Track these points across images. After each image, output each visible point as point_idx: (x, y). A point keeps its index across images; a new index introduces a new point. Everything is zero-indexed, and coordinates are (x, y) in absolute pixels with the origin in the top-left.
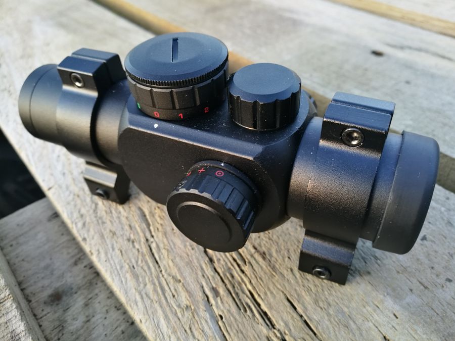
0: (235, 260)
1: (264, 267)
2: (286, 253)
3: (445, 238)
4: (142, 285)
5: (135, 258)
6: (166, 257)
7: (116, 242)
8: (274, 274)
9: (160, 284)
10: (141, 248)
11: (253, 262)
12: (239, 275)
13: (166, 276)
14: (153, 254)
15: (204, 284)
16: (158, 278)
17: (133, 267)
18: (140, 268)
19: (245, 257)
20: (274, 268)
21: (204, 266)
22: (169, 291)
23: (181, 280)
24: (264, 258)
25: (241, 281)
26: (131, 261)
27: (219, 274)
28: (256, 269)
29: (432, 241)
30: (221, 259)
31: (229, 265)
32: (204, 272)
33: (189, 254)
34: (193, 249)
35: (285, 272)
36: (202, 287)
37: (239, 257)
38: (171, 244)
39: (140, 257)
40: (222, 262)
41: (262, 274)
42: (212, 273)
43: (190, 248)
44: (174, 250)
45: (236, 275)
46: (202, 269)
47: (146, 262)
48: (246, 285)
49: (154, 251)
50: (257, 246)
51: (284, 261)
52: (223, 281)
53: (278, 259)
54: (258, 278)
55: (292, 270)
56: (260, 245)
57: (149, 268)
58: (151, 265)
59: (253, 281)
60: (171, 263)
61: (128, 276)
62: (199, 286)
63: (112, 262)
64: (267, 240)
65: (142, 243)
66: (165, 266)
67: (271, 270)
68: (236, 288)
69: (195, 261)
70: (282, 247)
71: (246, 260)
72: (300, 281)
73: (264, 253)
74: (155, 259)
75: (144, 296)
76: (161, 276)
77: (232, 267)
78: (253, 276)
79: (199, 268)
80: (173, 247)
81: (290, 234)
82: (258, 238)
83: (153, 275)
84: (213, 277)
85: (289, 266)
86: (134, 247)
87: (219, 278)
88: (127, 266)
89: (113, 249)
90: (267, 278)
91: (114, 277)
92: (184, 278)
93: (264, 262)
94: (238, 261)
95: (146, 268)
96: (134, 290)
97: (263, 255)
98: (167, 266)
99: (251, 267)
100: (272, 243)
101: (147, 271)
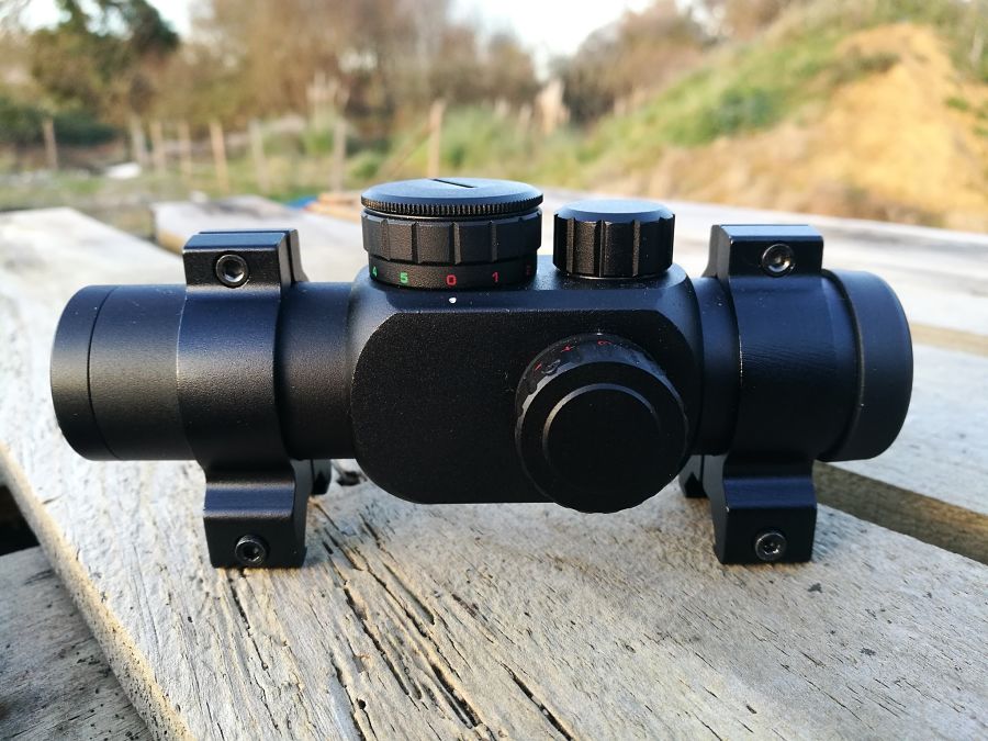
0: (408, 615)
1: (472, 627)
2: (520, 607)
3: (860, 588)
4: (199, 649)
5: (196, 607)
6: (264, 606)
7: (164, 581)
8: (491, 638)
9: (239, 646)
10: (215, 590)
11: (449, 619)
12: (414, 639)
13: (255, 635)
14: (238, 603)
15: (336, 650)
16: (238, 637)
17: (190, 619)
18: (202, 622)
19: (432, 612)
20: (491, 630)
21: (342, 622)
22: (256, 657)
23: (288, 643)
24: (473, 614)
25: (416, 648)
26: (186, 609)
27: (371, 636)
28: (454, 631)
29: (832, 592)
30: (381, 612)
31: (397, 622)
32: (341, 632)
33: (314, 602)
34: (323, 596)
35: (514, 635)
36: (332, 655)
37: (421, 612)
38: (280, 586)
39: (209, 604)
40: (382, 617)
41: (466, 637)
42: (357, 634)
43: (318, 595)
44: (284, 596)
45: (408, 638)
46: (337, 626)
47: (220, 613)
48: (427, 656)
49: (240, 596)
50: (460, 594)
51: (515, 618)
52: (378, 647)
53: (503, 615)
54: (455, 644)
55: (530, 632)
56: (468, 594)
57: (223, 621)
58: (228, 616)
59: (442, 649)
60: (271, 616)
61: (173, 633)
62: (324, 652)
63: (145, 611)
64: (486, 587)
65: (219, 584)
66: (257, 619)
67: (485, 632)
68: (404, 660)
69: (324, 614)
70: (516, 599)
71: (435, 617)
72: (546, 650)
73: (474, 606)
74: (241, 609)
75: (200, 665)
76: (245, 634)
77: (402, 627)
78: (445, 640)
79: (332, 625)
80: (281, 592)
81: (533, 579)
82: (465, 584)
83: (229, 634)
84: (358, 640)
85: (525, 626)
86: (201, 589)
87: (370, 641)
88: (176, 618)
89: (154, 590)
90: (475, 643)
91: (141, 634)
92: (295, 640)
93: (472, 619)
94: (417, 617)
95: (216, 621)
96: (180, 655)
97: (473, 610)
98: (263, 620)
99: (442, 626)
100: (494, 591)
101: (217, 627)
